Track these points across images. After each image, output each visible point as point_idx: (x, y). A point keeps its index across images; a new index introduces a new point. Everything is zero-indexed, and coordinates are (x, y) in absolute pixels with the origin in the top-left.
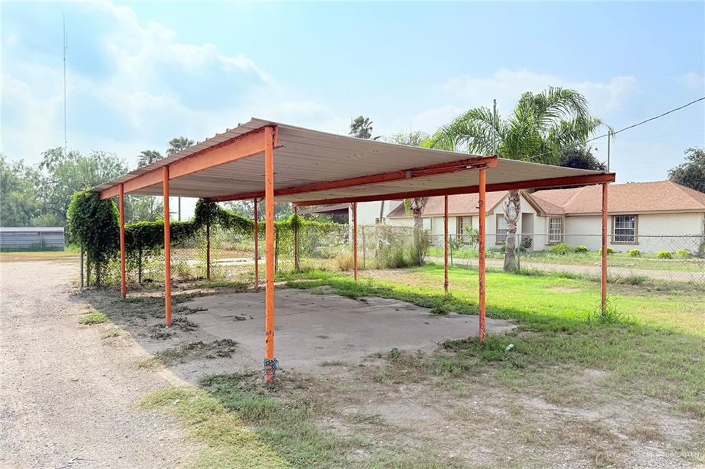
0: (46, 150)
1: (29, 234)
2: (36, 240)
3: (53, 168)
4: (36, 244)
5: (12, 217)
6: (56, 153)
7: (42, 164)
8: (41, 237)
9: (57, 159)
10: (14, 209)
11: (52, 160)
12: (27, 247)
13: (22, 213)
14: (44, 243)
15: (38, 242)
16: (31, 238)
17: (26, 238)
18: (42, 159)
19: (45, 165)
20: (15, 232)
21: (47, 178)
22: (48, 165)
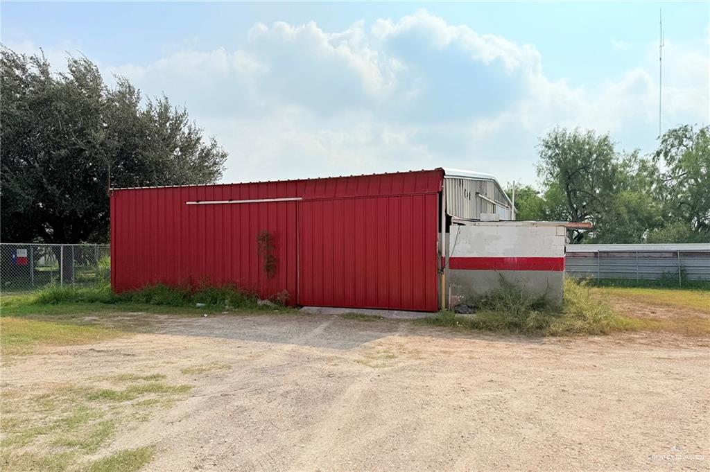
0: (665, 131)
1: (659, 255)
2: (670, 266)
3: (672, 158)
4: (669, 273)
5: (622, 229)
6: (678, 136)
7: (658, 154)
8: (679, 261)
9: (681, 143)
10: (626, 217)
11: (672, 146)
12: (653, 278)
13: (636, 222)
14: (683, 271)
15: (673, 270)
16: (660, 263)
17: (652, 263)
18: (658, 146)
19: (662, 155)
20: (634, 252)
21: (664, 175)
22: (666, 155)
